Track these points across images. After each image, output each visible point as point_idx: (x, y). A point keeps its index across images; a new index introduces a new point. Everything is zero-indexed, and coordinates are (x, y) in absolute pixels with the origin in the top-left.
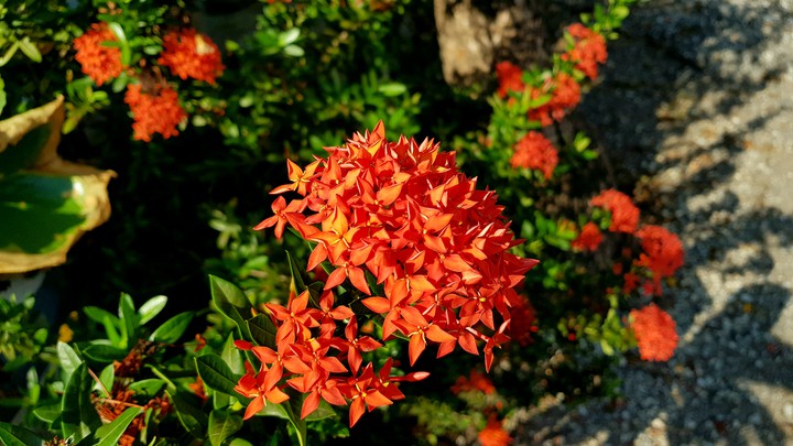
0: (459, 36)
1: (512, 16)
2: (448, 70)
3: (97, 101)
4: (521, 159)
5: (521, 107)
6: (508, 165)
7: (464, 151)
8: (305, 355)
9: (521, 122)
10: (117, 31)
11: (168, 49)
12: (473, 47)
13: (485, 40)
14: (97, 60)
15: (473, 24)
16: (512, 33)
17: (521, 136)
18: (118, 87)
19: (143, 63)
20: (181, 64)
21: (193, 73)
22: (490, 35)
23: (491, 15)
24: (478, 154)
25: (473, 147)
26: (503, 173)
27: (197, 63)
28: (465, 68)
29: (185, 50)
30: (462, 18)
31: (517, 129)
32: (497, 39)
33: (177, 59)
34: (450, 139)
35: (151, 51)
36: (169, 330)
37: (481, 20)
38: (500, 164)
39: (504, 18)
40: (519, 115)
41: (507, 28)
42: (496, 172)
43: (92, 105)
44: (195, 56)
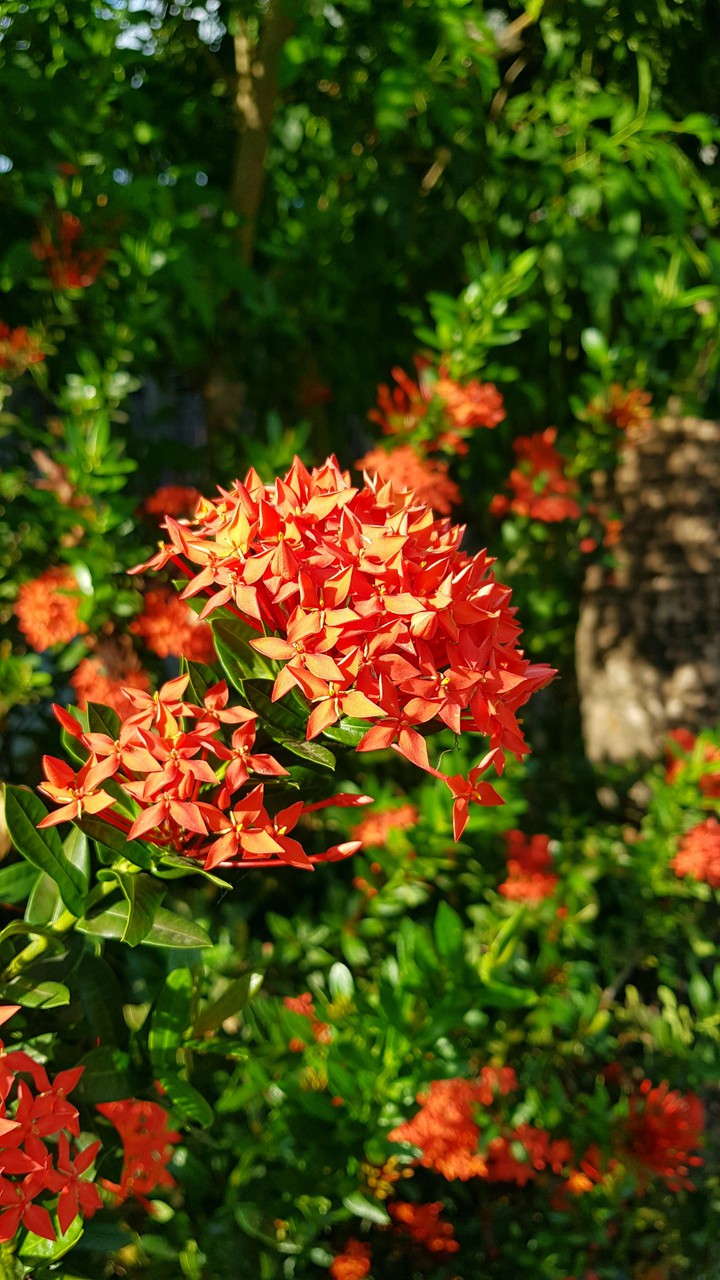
0: (613, 697)
1: (700, 675)
2: (594, 752)
3: (36, 688)
4: (691, 862)
5: (689, 771)
6: (672, 874)
7: (604, 856)
8: (159, 750)
9: (690, 796)
10: (83, 578)
11: (148, 612)
12: (636, 716)
13: (654, 706)
14: (45, 615)
15: (637, 681)
16: (698, 700)
17: (692, 821)
18: (68, 662)
19: (111, 629)
20: (163, 634)
21: (177, 649)
22: (663, 699)
23: (667, 669)
24: (624, 859)
25: (617, 849)
26: (662, 887)
27: (186, 635)
28: (621, 749)
29: (174, 617)
30: (619, 672)
31: (684, 808)
32: (674, 708)
33: (158, 626)
34: (579, 836)
35: (124, 610)
36: (9, 882)
37: (650, 675)
38: (656, 871)
39: (686, 677)
40: (688, 784)
41: (691, 691)
42: (648, 884)
43: (27, 693)
44: (186, 626)
